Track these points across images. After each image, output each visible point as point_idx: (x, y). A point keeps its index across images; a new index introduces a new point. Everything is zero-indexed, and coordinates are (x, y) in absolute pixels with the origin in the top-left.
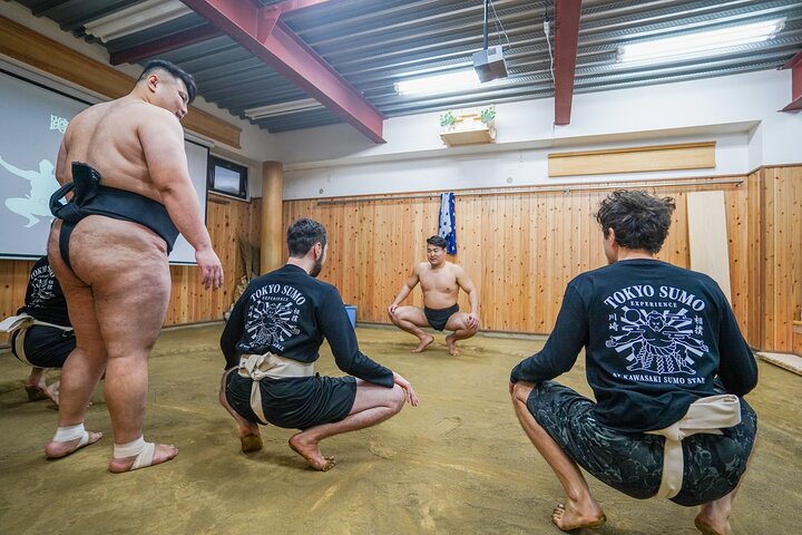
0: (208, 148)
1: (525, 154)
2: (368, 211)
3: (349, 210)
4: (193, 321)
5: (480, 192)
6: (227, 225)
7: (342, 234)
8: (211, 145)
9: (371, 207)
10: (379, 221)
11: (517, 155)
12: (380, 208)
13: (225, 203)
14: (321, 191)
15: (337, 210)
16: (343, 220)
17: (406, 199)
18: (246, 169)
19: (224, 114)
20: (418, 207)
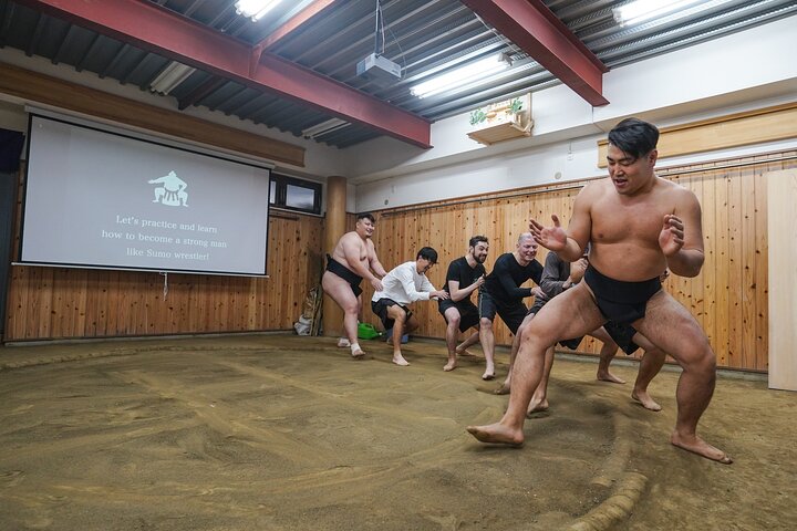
0: (270, 170)
1: (575, 144)
2: (425, 219)
3: (409, 219)
4: (261, 328)
5: (528, 191)
6: (298, 239)
7: (403, 244)
8: (273, 167)
9: (428, 216)
10: (434, 230)
11: (567, 146)
12: (435, 217)
13: (296, 219)
14: (386, 202)
15: (399, 221)
16: (403, 231)
17: (457, 204)
18: (320, 185)
19: (288, 137)
20: (469, 212)
